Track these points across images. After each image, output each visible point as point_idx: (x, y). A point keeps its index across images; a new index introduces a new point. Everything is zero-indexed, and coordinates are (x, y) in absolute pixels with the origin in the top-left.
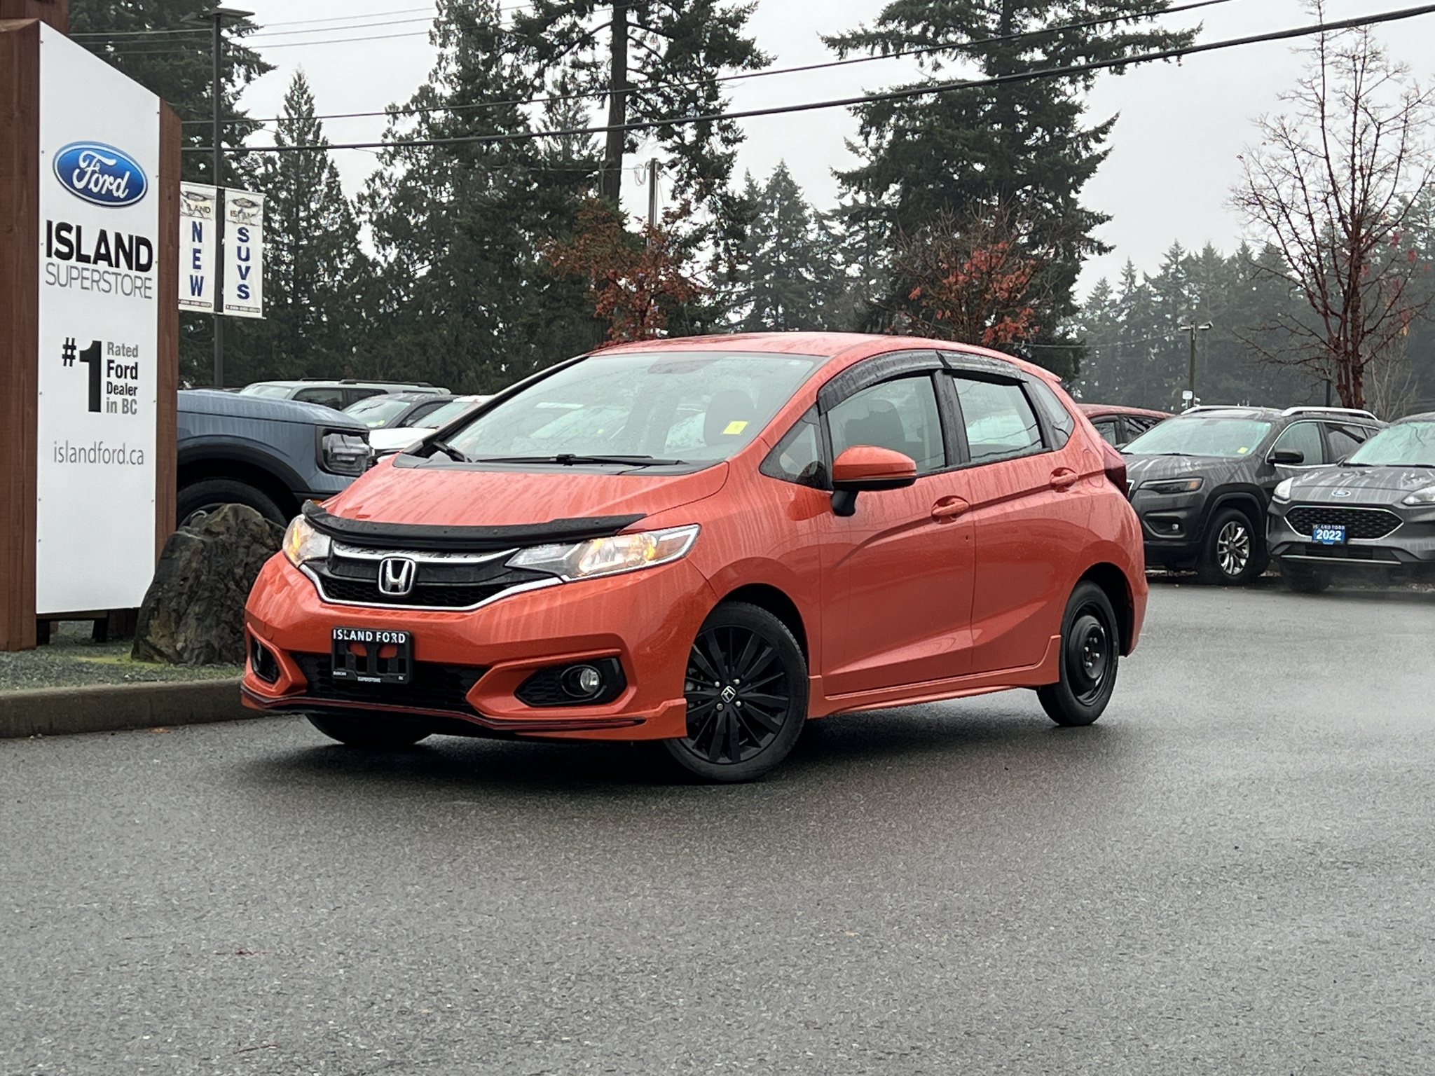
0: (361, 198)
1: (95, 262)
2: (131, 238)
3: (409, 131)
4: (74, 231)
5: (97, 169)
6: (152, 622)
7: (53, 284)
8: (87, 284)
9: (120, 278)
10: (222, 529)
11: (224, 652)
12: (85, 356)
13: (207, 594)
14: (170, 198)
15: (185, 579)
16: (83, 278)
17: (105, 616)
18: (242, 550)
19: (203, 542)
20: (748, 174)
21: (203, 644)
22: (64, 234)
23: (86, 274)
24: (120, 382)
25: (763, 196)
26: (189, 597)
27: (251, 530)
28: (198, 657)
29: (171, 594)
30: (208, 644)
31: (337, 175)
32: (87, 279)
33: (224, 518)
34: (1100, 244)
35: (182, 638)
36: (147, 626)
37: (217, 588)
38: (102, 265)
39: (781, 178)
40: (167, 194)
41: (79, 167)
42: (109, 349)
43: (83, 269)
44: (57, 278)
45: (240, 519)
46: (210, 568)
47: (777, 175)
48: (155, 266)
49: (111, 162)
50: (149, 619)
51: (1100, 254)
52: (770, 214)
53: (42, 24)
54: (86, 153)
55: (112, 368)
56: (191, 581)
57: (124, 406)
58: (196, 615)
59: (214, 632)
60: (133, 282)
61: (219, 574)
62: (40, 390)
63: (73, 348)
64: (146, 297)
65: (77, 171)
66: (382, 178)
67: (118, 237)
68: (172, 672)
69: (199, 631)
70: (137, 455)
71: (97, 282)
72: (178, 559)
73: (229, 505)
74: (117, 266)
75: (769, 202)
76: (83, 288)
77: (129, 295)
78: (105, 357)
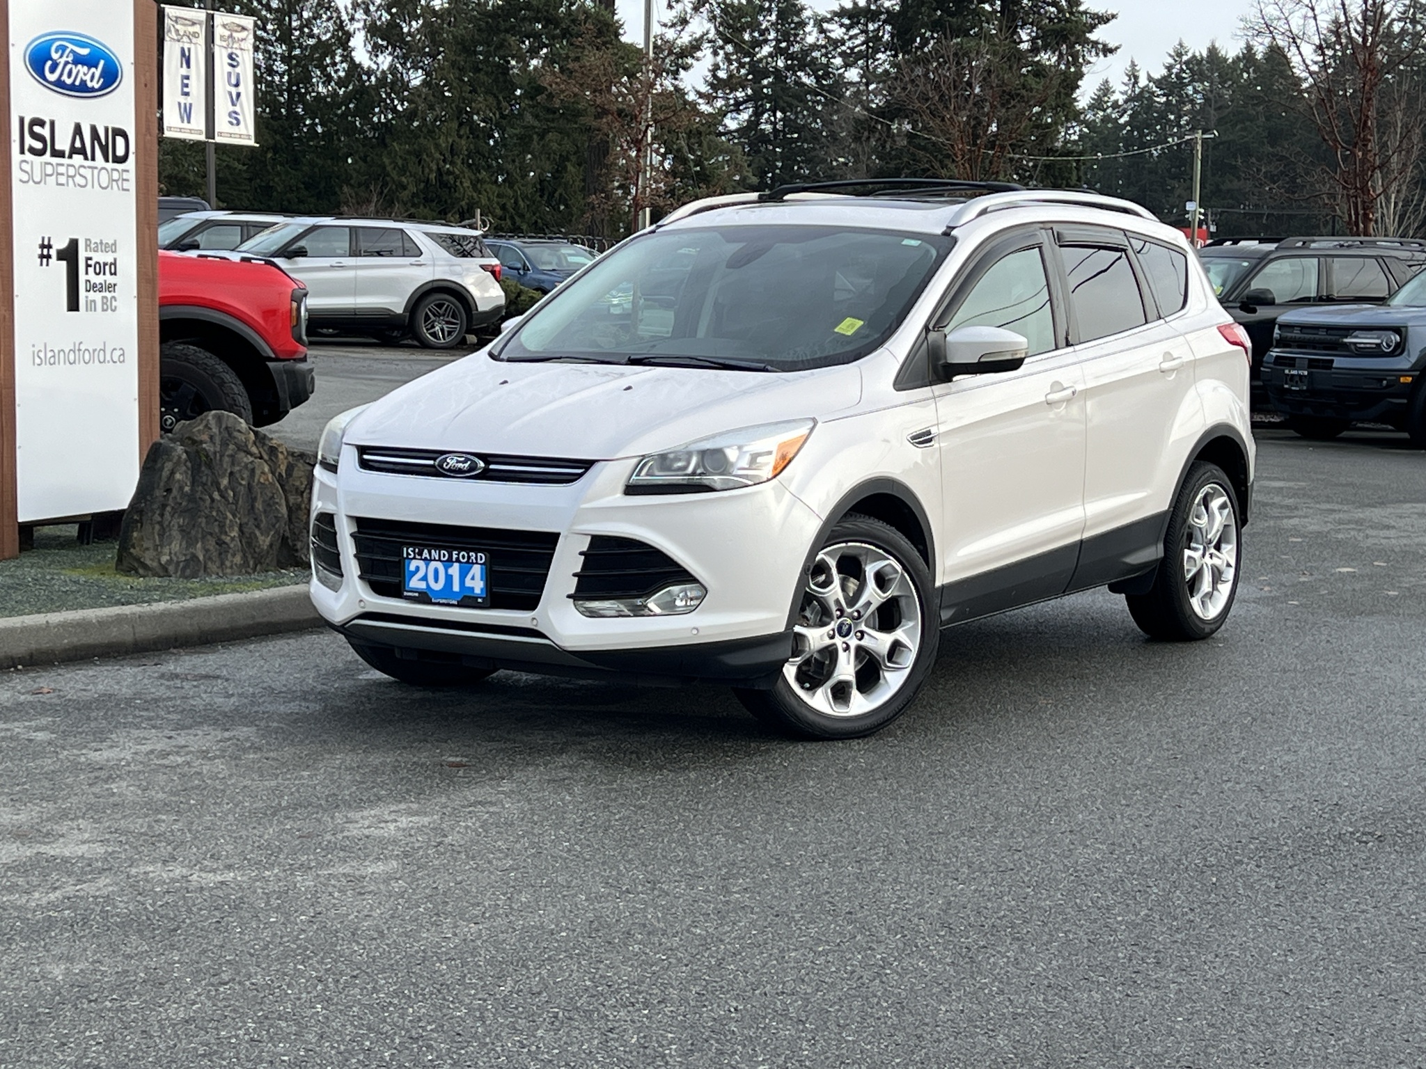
1: (70, 157)
2: (107, 129)
4: (47, 126)
5: (70, 59)
6: (135, 534)
7: (27, 182)
8: (62, 180)
9: (96, 172)
10: (205, 437)
11: (209, 564)
12: (61, 255)
13: (191, 505)
14: (146, 85)
15: (168, 491)
16: (58, 174)
17: (90, 519)
18: (226, 459)
19: (186, 452)
21: (188, 557)
22: (37, 129)
23: (62, 170)
24: (98, 280)
26: (173, 508)
27: (235, 438)
28: (183, 570)
29: (155, 506)
30: (193, 557)
32: (62, 174)
33: (206, 426)
34: (1105, 45)
35: (167, 551)
36: (131, 537)
37: (201, 498)
38: (78, 158)
40: (143, 80)
41: (51, 59)
42: (86, 246)
43: (58, 165)
44: (31, 175)
45: (224, 426)
46: (194, 479)
48: (132, 157)
49: (84, 52)
50: (132, 532)
51: (1105, 56)
52: (768, 18)
54: (58, 43)
55: (90, 266)
56: (175, 492)
57: (103, 303)
58: (179, 526)
59: (199, 545)
60: (110, 176)
61: (202, 484)
62: (16, 293)
63: (49, 247)
64: (124, 190)
65: (49, 63)
67: (94, 130)
68: (156, 588)
69: (184, 543)
70: (117, 354)
71: (73, 177)
72: (162, 469)
73: (213, 412)
74: (93, 159)
76: (58, 184)
77: (105, 188)
78: (82, 254)
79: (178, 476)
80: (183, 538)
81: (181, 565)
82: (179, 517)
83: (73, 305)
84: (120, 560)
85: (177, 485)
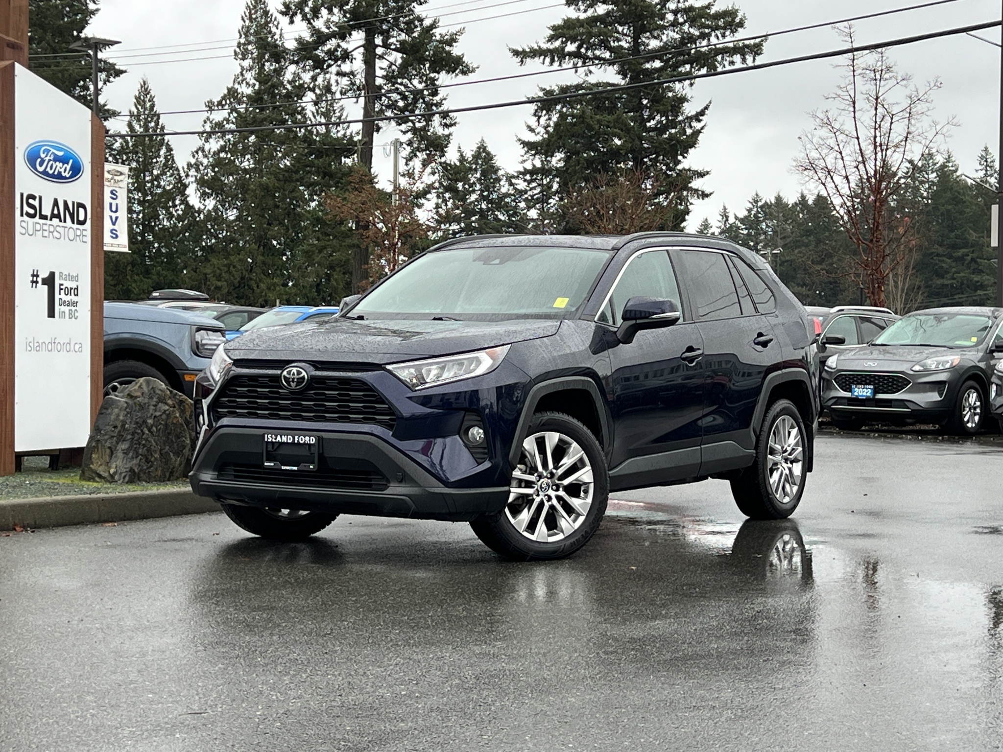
0: (190, 165)
1: (51, 220)
2: (73, 203)
3: (221, 119)
4: (37, 199)
5: (52, 158)
6: (93, 456)
7: (24, 234)
8: (46, 234)
9: (66, 229)
10: (139, 394)
11: (142, 475)
12: (45, 281)
13: (129, 437)
14: (98, 176)
15: (115, 427)
16: (43, 230)
17: (58, 453)
18: (152, 407)
19: (126, 403)
20: (460, 148)
21: (128, 470)
22: (31, 201)
23: (45, 227)
24: (67, 298)
25: (469, 163)
26: (118, 438)
27: (158, 394)
28: (124, 478)
29: (106, 437)
30: (131, 470)
31: (172, 150)
32: (46, 230)
33: (140, 387)
34: (703, 192)
35: (114, 466)
36: (91, 457)
37: (136, 432)
38: (55, 221)
39: (481, 150)
40: (96, 173)
41: (40, 157)
42: (60, 276)
43: (43, 224)
44: (27, 229)
45: (151, 387)
46: (132, 419)
47: (479, 148)
48: (89, 222)
49: (60, 154)
50: (92, 454)
51: (703, 199)
52: (475, 175)
53: (17, 64)
54: (44, 148)
55: (62, 289)
56: (119, 428)
57: (70, 314)
58: (123, 450)
59: (134, 462)
60: (75, 233)
61: (137, 423)
62: (16, 304)
63: (37, 276)
64: (83, 242)
65: (39, 160)
66: (203, 151)
67: (66, 203)
68: (108, 488)
69: (125, 461)
70: (77, 347)
71: (52, 232)
72: (110, 414)
73: (144, 378)
74: (65, 221)
75: (474, 166)
76: (43, 237)
77: (72, 241)
78: (57, 282)
79: (121, 418)
80: (124, 457)
82: (122, 444)
83: (51, 314)
84: (83, 472)
85: (121, 424)
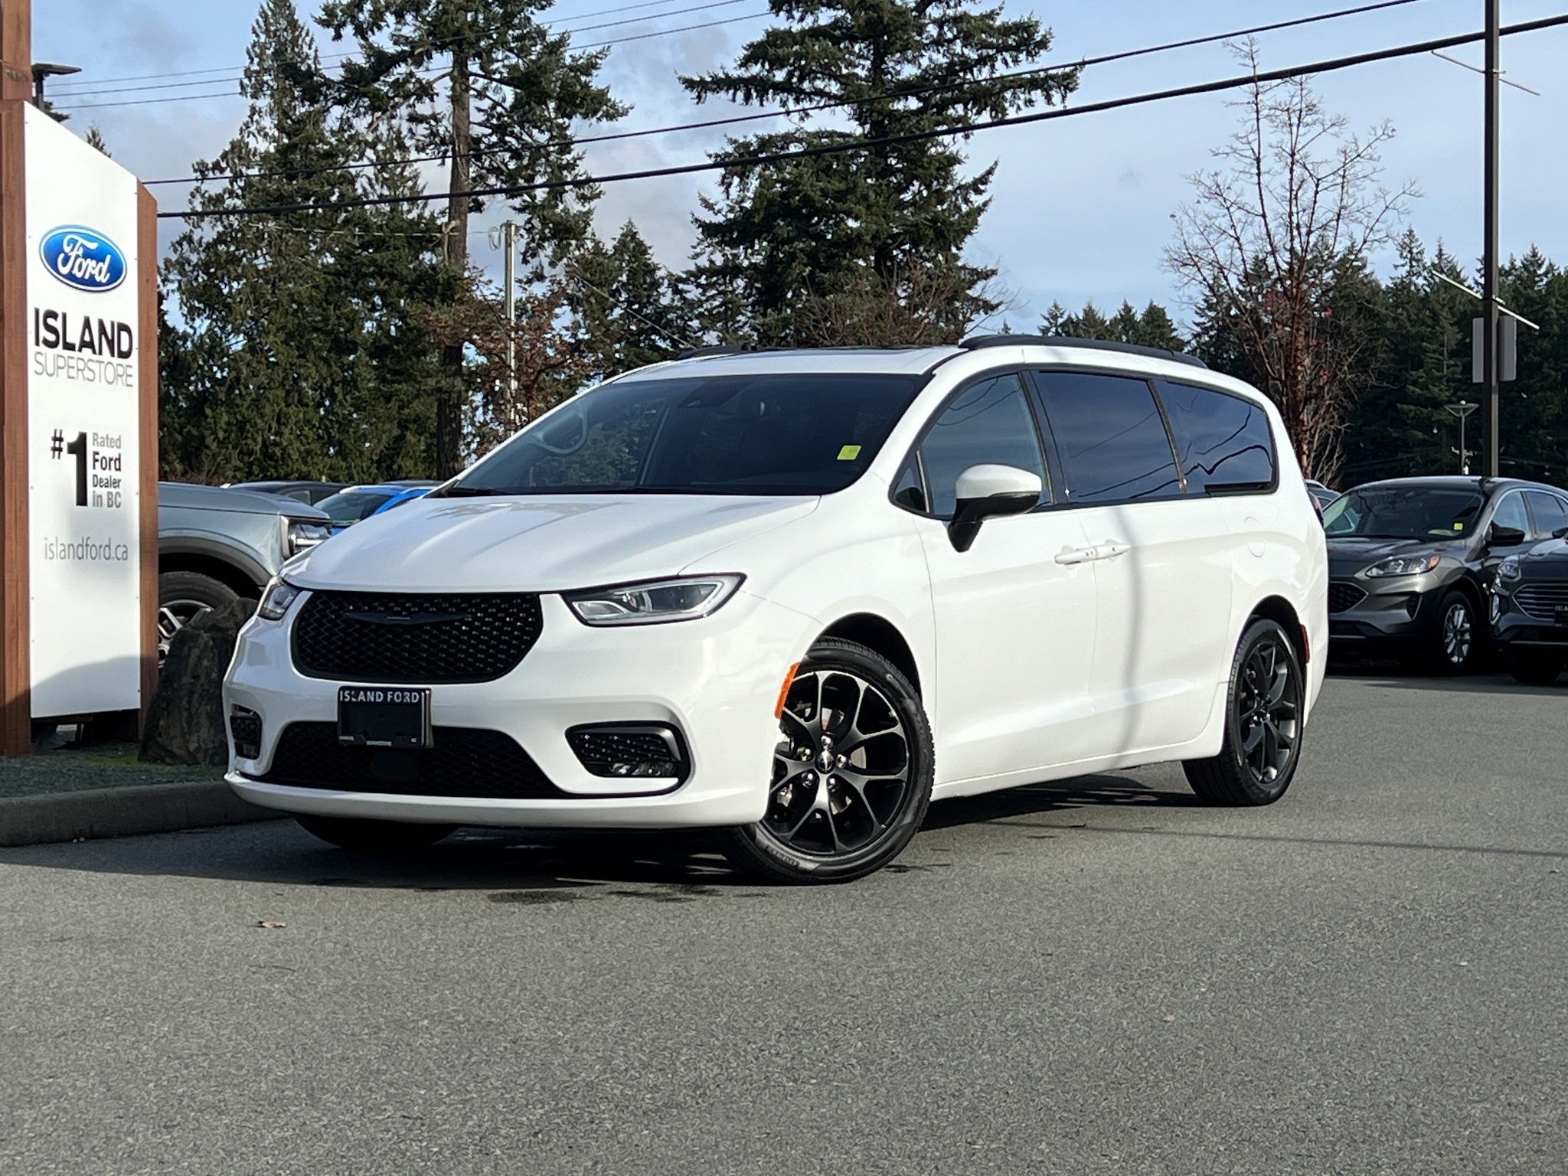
1: (80, 350)
2: (112, 324)
3: (220, 191)
4: (60, 318)
5: (80, 253)
6: (162, 723)
7: (41, 374)
8: (73, 372)
9: (103, 365)
10: (231, 625)
12: (72, 448)
14: (147, 281)
15: (196, 677)
16: (69, 367)
17: (91, 720)
21: (217, 744)
22: (50, 321)
23: (72, 363)
24: (104, 475)
25: (610, 258)
26: (200, 695)
28: (212, 757)
32: (73, 367)
33: (232, 613)
35: (195, 738)
36: (155, 725)
38: (87, 351)
39: (629, 238)
40: (145, 277)
41: (63, 251)
42: (95, 440)
43: (69, 357)
44: (45, 369)
47: (625, 235)
48: (135, 353)
49: (93, 246)
50: (156, 720)
53: (27, 105)
54: (69, 237)
55: (97, 460)
56: (202, 680)
57: (109, 499)
58: (207, 713)
60: (115, 371)
62: (31, 483)
63: (61, 440)
64: (128, 385)
65: (62, 256)
67: (101, 324)
68: (193, 773)
69: (212, 730)
70: (121, 550)
71: (82, 370)
72: (188, 656)
74: (100, 353)
75: (617, 264)
76: (69, 377)
77: (111, 383)
78: (90, 449)
79: (205, 663)
80: (211, 724)
81: (210, 752)
82: (207, 704)
83: (82, 500)
84: (144, 749)
85: (205, 672)
